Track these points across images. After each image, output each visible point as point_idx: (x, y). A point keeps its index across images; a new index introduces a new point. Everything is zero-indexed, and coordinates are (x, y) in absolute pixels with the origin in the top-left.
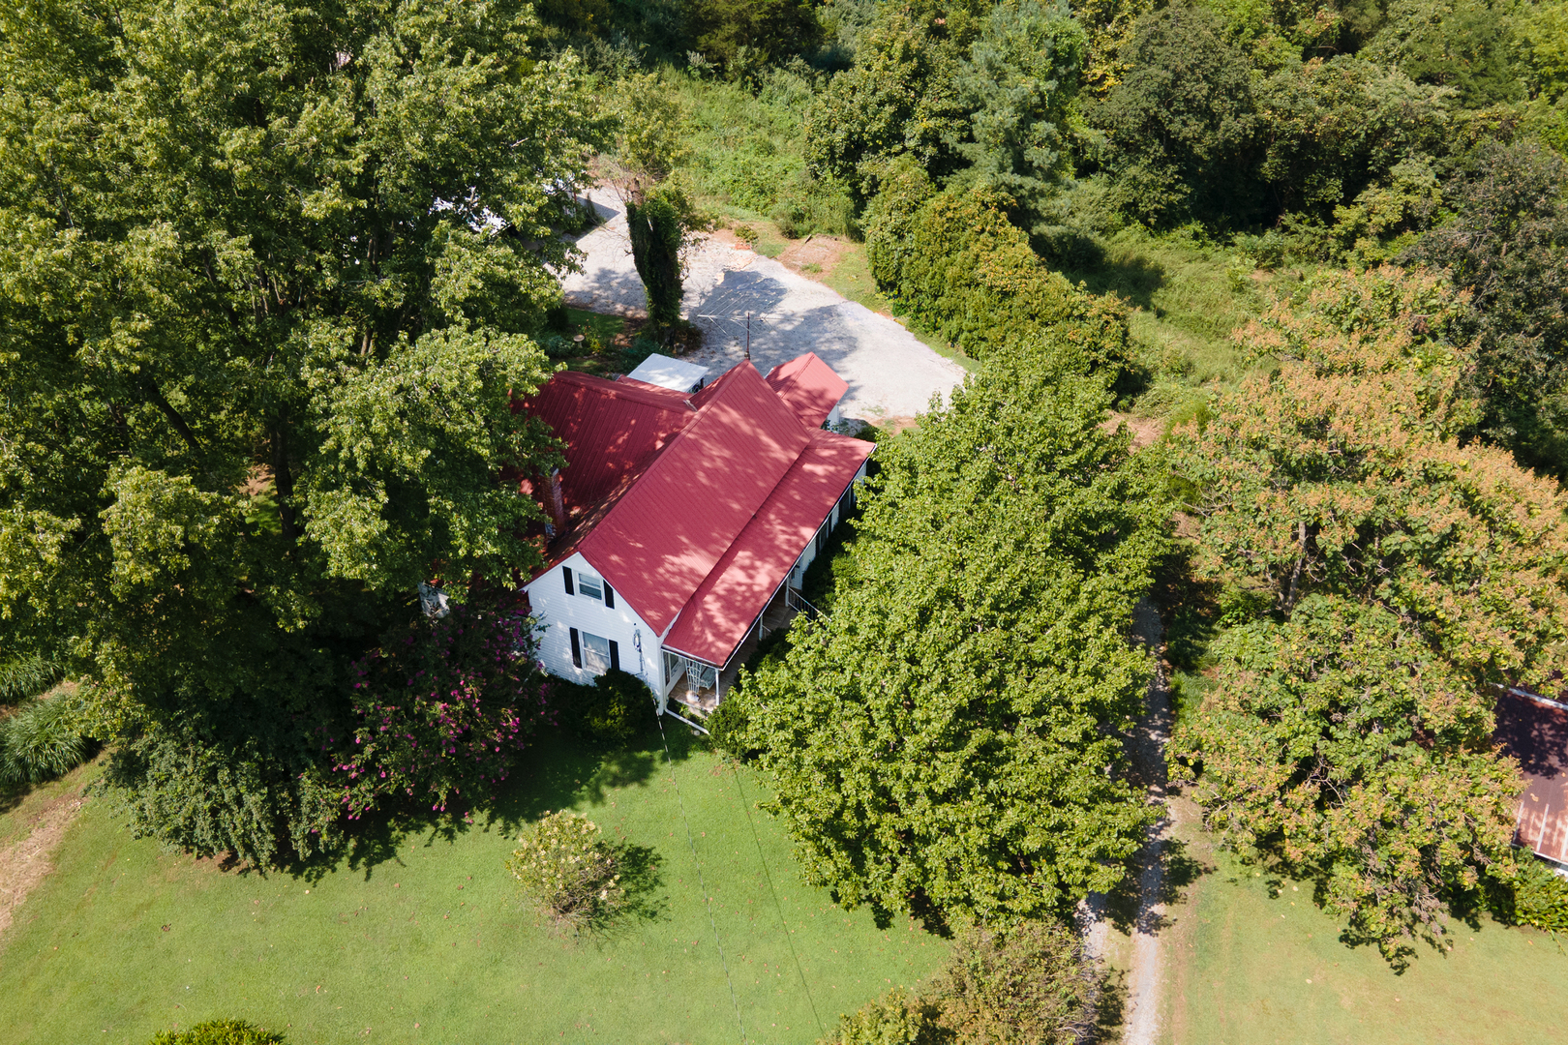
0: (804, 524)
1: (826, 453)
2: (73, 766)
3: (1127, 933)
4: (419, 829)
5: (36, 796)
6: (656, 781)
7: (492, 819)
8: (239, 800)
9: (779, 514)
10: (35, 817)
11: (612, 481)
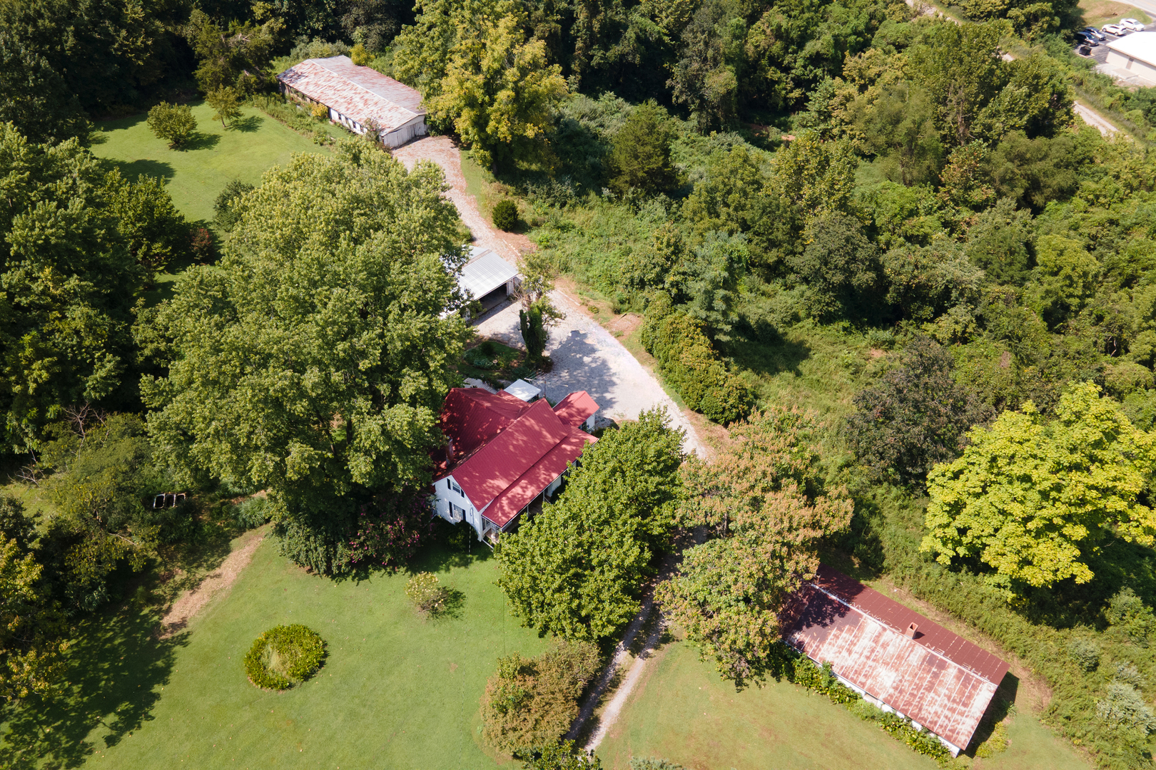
0: (554, 471)
1: (574, 440)
2: (261, 525)
3: (633, 657)
4: (379, 570)
5: (248, 534)
6: (472, 567)
7: (407, 571)
8: (316, 549)
9: (544, 466)
10: (247, 541)
11: (477, 444)
